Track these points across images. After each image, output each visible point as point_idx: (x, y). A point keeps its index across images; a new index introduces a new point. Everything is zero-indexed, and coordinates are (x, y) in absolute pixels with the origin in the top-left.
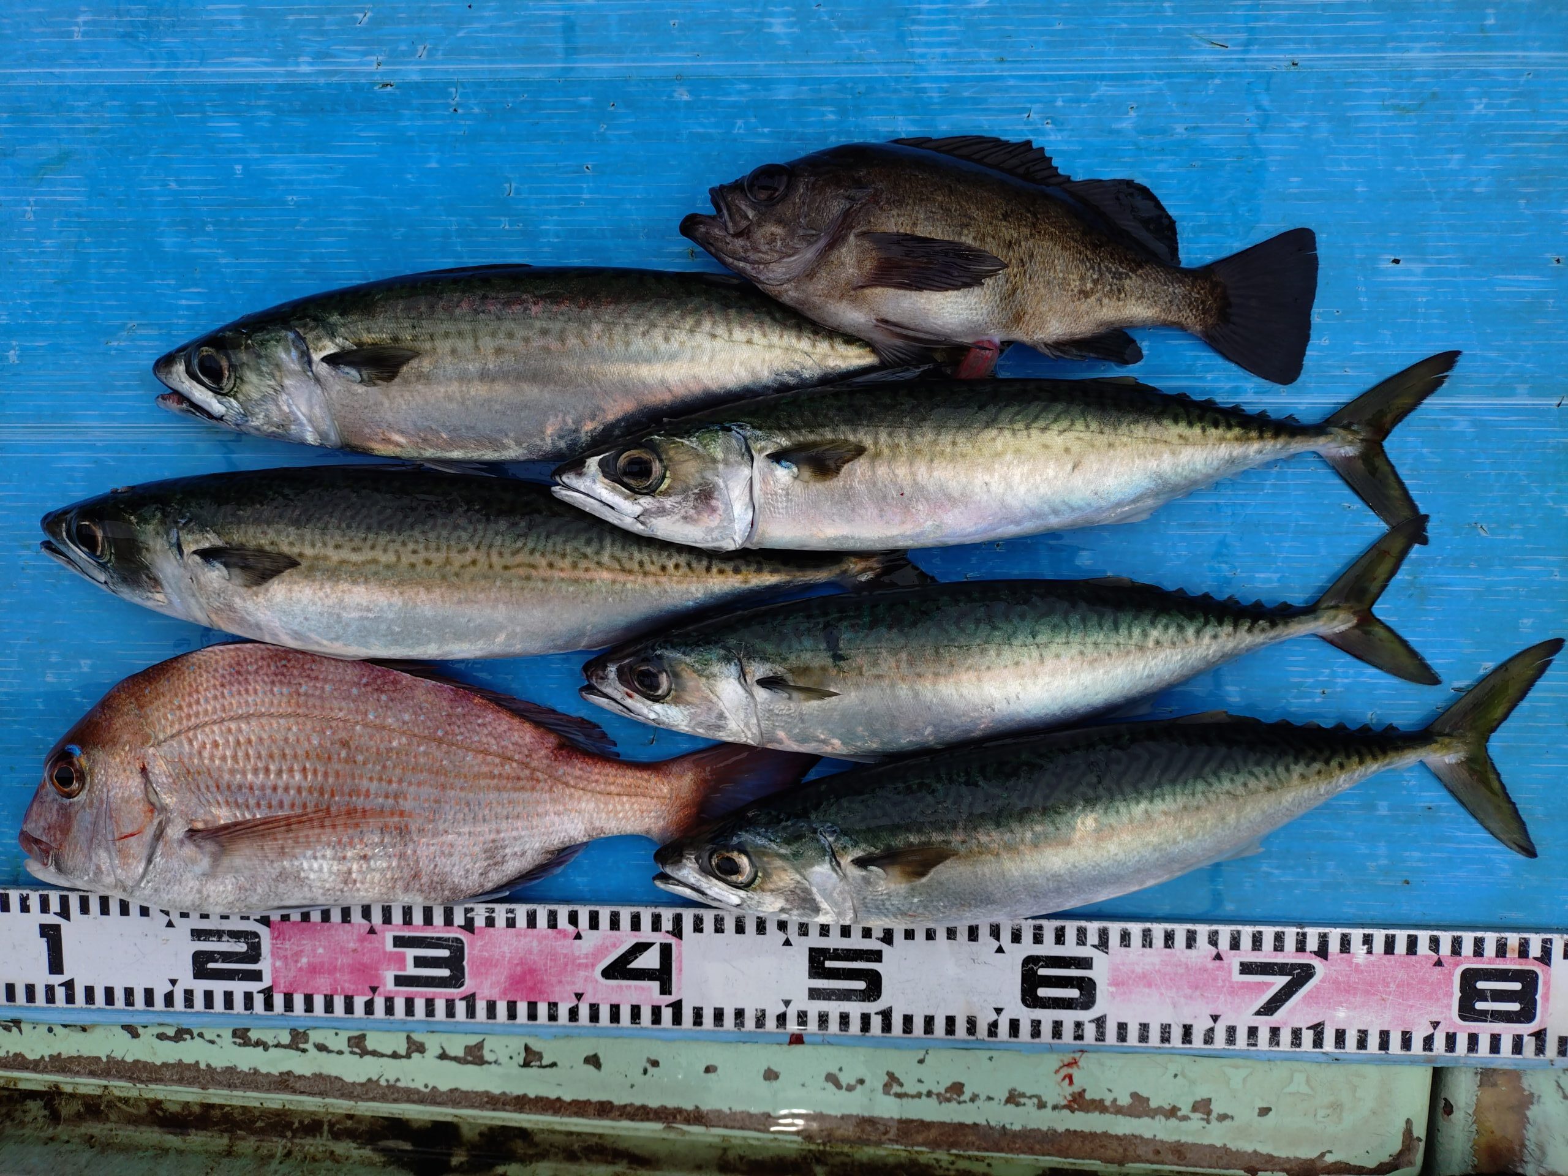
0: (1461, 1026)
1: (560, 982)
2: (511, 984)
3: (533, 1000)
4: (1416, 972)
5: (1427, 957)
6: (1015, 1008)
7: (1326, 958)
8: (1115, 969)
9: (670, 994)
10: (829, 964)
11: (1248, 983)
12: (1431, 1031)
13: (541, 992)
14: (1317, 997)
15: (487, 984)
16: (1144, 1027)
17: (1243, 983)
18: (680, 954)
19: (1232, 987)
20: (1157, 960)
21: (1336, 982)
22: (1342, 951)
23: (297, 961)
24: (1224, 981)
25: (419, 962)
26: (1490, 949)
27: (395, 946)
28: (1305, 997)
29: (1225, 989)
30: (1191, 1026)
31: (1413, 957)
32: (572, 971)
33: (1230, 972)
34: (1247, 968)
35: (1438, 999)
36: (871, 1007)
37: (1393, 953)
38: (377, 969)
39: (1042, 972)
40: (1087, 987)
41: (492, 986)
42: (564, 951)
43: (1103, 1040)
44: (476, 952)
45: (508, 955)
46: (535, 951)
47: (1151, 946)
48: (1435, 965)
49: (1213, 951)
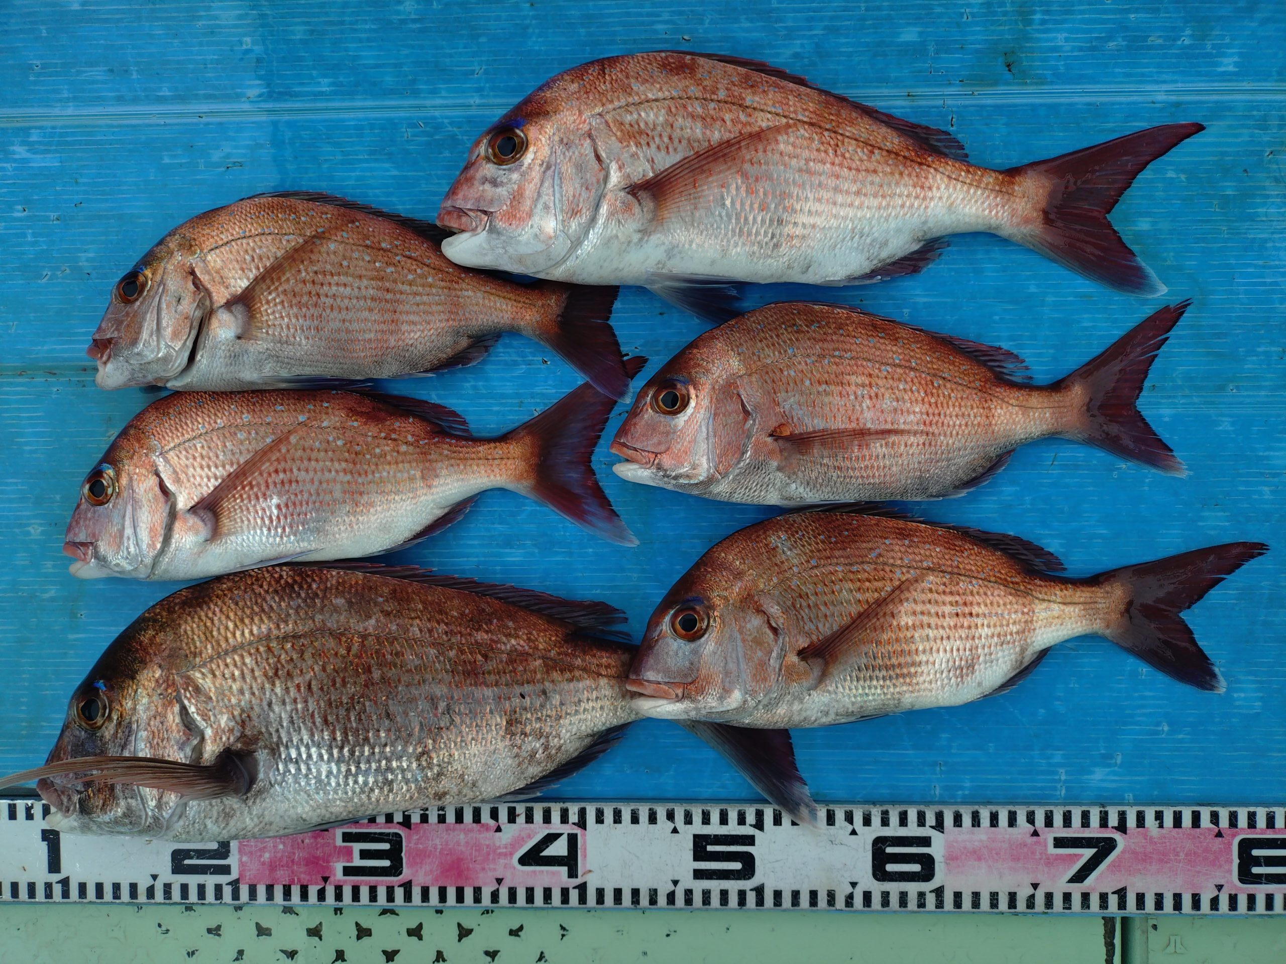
0: (1240, 889)
1: (483, 869)
2: (442, 872)
3: (460, 885)
4: (1201, 842)
5: (1209, 829)
6: (867, 882)
7: (1125, 833)
8: (949, 846)
9: (577, 877)
10: (710, 848)
11: (1061, 855)
12: (1216, 893)
13: (467, 878)
14: (1119, 866)
15: (421, 873)
16: (976, 896)
17: (1057, 855)
18: (585, 842)
19: (1048, 859)
20: (984, 837)
21: (1134, 852)
22: (1138, 826)
23: (261, 856)
24: (1041, 854)
25: (364, 854)
26: (1261, 822)
27: (344, 841)
28: (1109, 866)
29: (1042, 861)
30: (1015, 893)
31: (1198, 830)
32: (494, 859)
33: (1046, 846)
34: (1060, 843)
35: (1220, 866)
36: (746, 885)
37: (1181, 827)
38: (328, 862)
39: (889, 850)
40: (928, 862)
41: (425, 874)
42: (487, 843)
43: (943, 907)
44: (412, 845)
45: (439, 847)
46: (463, 843)
47: (979, 826)
48: (1216, 836)
49: (1031, 828)
